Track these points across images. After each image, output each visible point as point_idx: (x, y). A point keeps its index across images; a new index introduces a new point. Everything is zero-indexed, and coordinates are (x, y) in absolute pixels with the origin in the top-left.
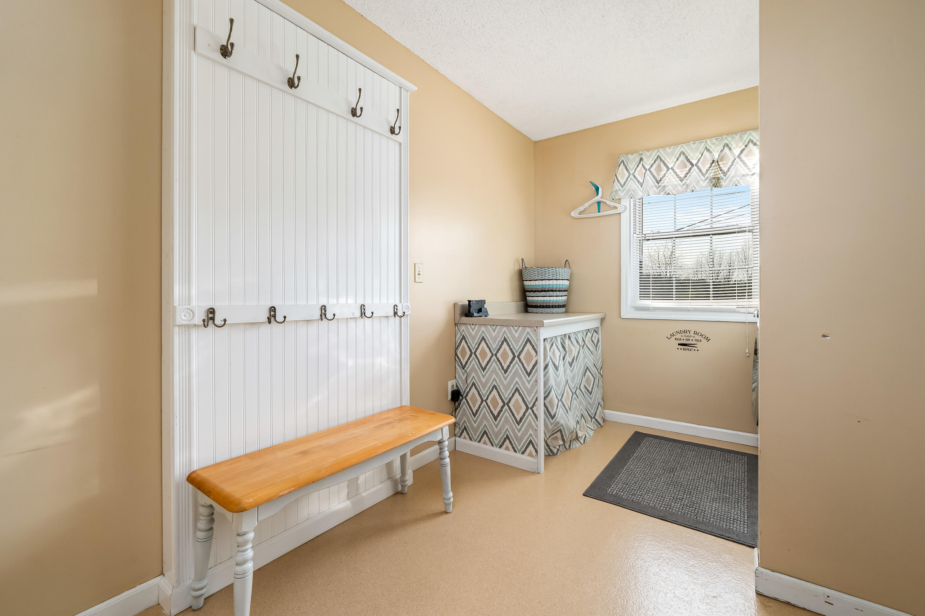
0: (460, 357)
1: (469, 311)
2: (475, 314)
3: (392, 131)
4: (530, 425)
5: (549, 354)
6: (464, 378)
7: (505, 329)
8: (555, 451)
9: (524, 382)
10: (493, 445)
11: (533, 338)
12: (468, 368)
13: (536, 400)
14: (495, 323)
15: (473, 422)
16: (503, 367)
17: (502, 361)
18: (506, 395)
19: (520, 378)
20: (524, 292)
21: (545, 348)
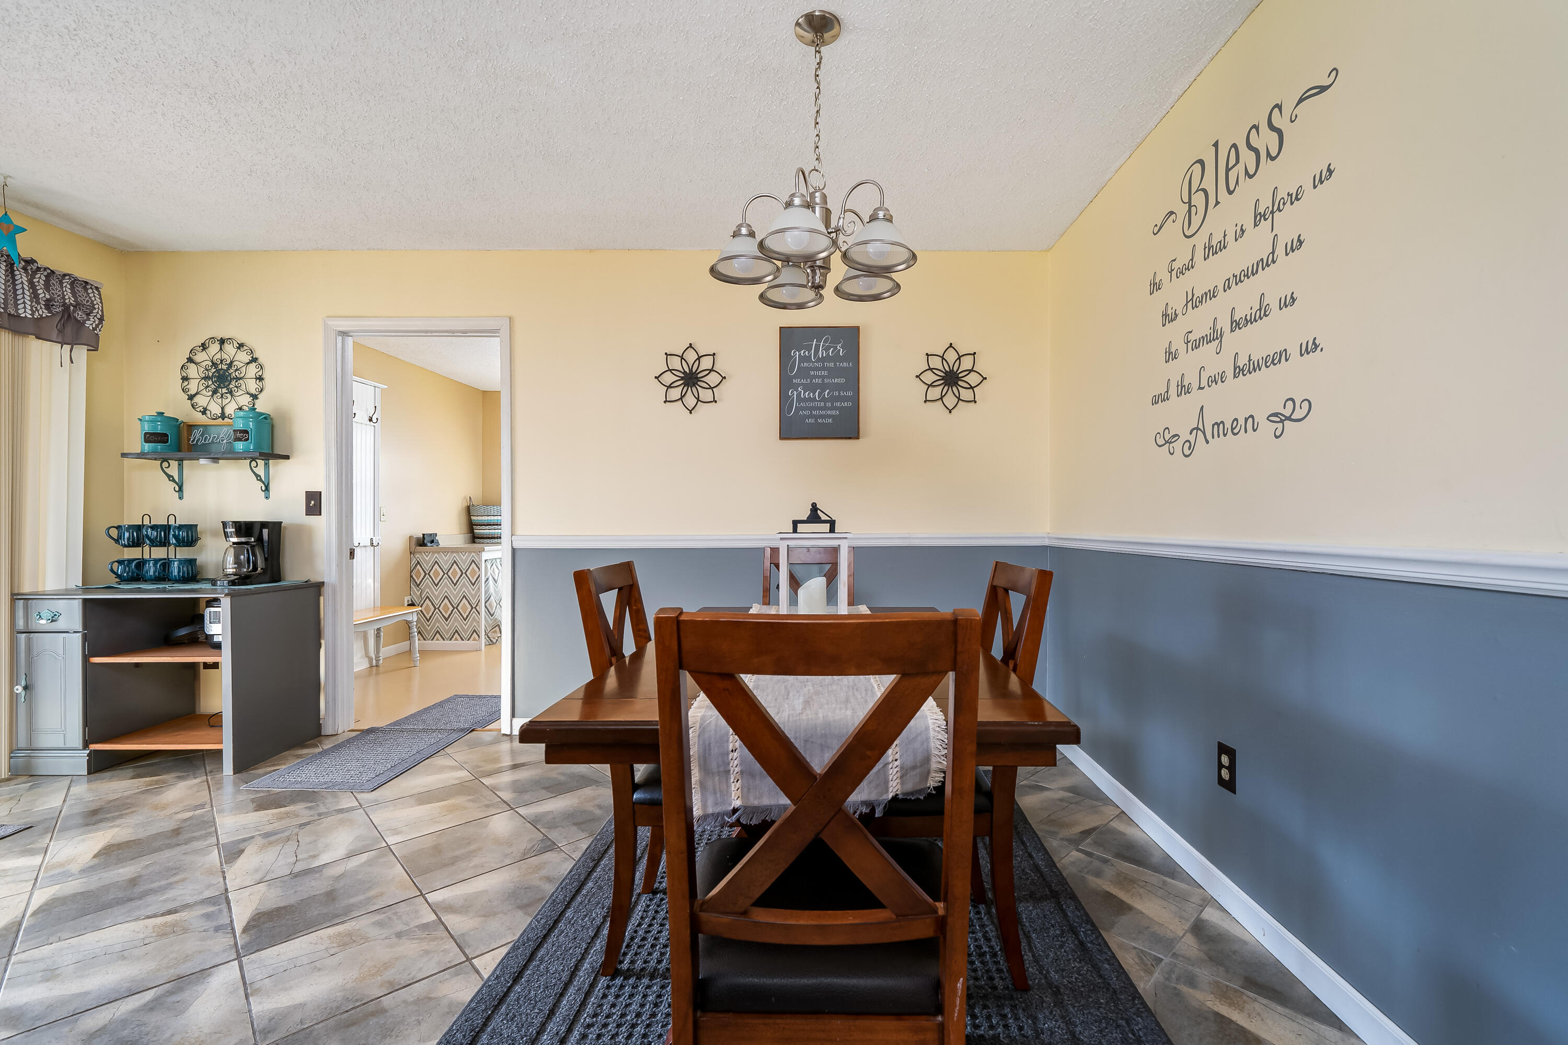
0: (415, 578)
1: (423, 542)
2: (429, 544)
3: (371, 420)
4: (474, 619)
5: (490, 571)
6: (418, 593)
7: (455, 554)
8: (494, 641)
9: (470, 591)
10: (444, 640)
11: (476, 559)
12: (422, 586)
13: (479, 601)
14: (447, 551)
15: (427, 627)
16: (453, 582)
17: (452, 577)
18: (455, 602)
19: (467, 588)
20: (471, 526)
21: (486, 567)
